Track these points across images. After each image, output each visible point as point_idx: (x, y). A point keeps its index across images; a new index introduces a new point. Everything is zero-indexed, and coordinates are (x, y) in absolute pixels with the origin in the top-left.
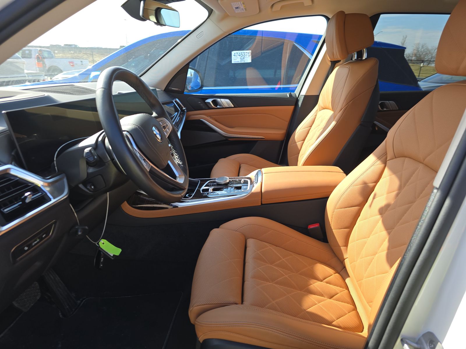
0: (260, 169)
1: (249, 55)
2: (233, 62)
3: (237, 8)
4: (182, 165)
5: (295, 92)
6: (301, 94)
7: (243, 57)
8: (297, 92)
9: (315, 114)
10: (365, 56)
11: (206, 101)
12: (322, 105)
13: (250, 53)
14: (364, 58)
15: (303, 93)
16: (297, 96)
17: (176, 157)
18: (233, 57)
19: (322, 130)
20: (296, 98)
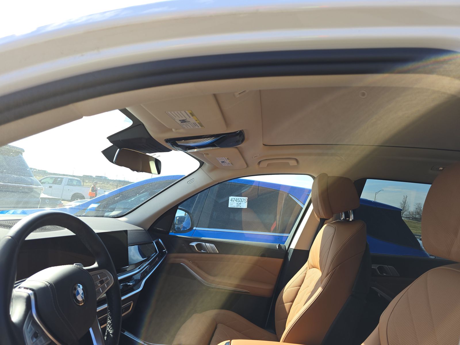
0: (229, 341)
1: (245, 201)
2: (229, 207)
3: (223, 162)
4: (112, 335)
5: (285, 244)
6: (291, 247)
7: (240, 202)
8: (287, 244)
9: (304, 272)
10: (351, 218)
11: (190, 244)
12: (312, 264)
13: (246, 200)
14: (351, 220)
15: (293, 246)
16: (287, 249)
17: (109, 321)
18: (230, 201)
19: (310, 294)
20: (285, 250)
